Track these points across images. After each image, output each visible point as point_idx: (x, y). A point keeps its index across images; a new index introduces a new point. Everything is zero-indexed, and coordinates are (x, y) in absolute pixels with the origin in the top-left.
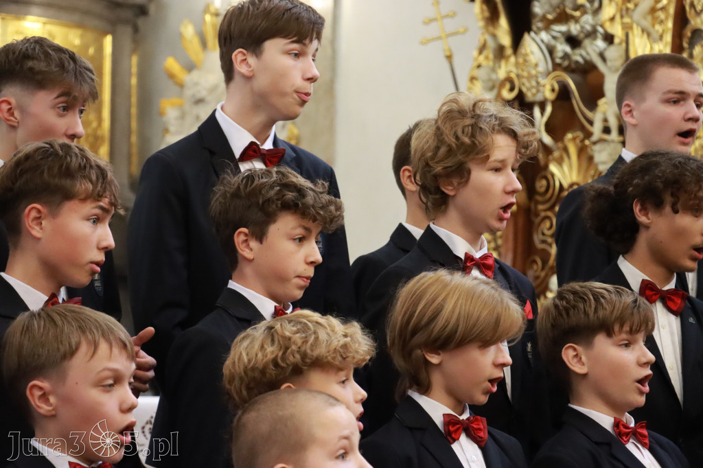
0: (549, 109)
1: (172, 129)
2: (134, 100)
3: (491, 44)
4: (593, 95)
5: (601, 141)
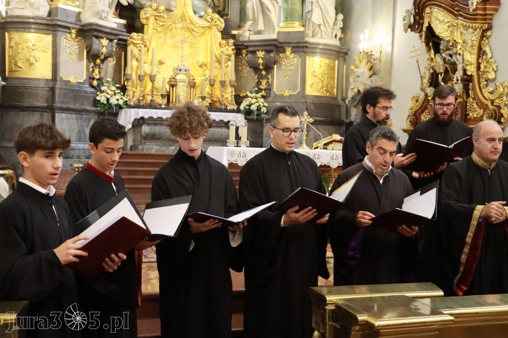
0: (443, 75)
1: (352, 84)
2: (344, 77)
3: (430, 58)
4: (455, 70)
5: (456, 83)
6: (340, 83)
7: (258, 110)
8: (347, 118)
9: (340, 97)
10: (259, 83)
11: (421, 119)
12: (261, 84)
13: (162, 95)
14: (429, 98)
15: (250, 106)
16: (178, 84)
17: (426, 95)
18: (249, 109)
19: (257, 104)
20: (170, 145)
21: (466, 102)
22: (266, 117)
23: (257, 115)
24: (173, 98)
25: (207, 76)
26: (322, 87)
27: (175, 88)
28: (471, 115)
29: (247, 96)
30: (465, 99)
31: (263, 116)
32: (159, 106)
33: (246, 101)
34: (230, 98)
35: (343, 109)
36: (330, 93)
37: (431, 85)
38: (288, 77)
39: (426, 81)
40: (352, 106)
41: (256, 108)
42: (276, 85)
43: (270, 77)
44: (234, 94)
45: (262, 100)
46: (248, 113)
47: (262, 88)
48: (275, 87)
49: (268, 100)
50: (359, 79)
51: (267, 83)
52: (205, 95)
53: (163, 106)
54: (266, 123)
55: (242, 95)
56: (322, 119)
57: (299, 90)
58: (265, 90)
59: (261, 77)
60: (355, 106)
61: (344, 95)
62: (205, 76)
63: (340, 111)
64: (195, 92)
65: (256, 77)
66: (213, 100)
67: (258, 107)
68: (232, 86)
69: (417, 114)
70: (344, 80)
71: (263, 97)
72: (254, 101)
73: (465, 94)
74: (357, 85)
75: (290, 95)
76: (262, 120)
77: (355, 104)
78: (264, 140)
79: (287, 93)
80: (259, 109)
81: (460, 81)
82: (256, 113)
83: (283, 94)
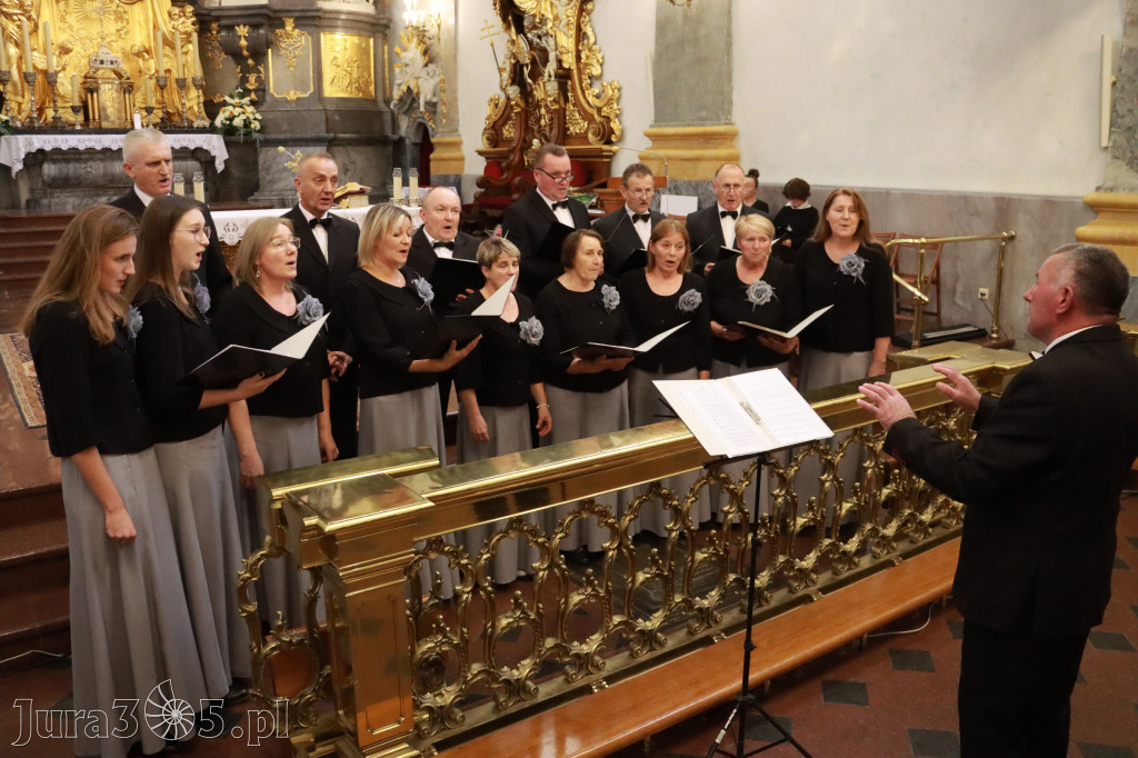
0: (529, 67)
1: (398, 78)
2: (386, 65)
4: (545, 61)
5: (549, 80)
6: (379, 75)
7: (246, 125)
8: (394, 132)
9: (380, 98)
10: (244, 80)
11: (502, 134)
12: (247, 81)
13: (73, 108)
14: (513, 103)
15: (231, 119)
16: (102, 87)
17: (508, 99)
18: (231, 125)
19: (243, 117)
20: (98, 195)
21: (565, 110)
22: (261, 138)
23: (245, 135)
24: (94, 113)
25: (153, 71)
26: (350, 84)
27: (95, 95)
28: (574, 129)
29: (225, 104)
30: (562, 104)
31: (255, 135)
32: (70, 128)
33: (224, 112)
34: (196, 108)
35: (388, 118)
36: (364, 92)
37: (513, 83)
38: (292, 69)
39: (506, 75)
40: (400, 113)
41: (243, 122)
42: (274, 82)
43: (262, 69)
44: (202, 99)
45: (251, 109)
46: (229, 131)
47: (251, 88)
48: (271, 86)
49: (262, 108)
50: (408, 69)
51: (258, 79)
52: (152, 103)
53: (78, 127)
54: (261, 147)
55: (216, 101)
56: (354, 136)
57: (312, 90)
58: (254, 90)
59: (246, 70)
60: (405, 113)
61: (388, 94)
62: (149, 70)
63: (382, 122)
64: (134, 100)
65: (239, 70)
66: (168, 113)
67: (245, 121)
68: (198, 87)
69: (497, 125)
70: (387, 69)
71: (253, 103)
73: (562, 98)
74: (406, 78)
75: (298, 99)
76: (254, 142)
77: (404, 110)
78: (260, 175)
79: (292, 96)
80: (247, 123)
81: (553, 79)
82: (242, 132)
83: (285, 98)
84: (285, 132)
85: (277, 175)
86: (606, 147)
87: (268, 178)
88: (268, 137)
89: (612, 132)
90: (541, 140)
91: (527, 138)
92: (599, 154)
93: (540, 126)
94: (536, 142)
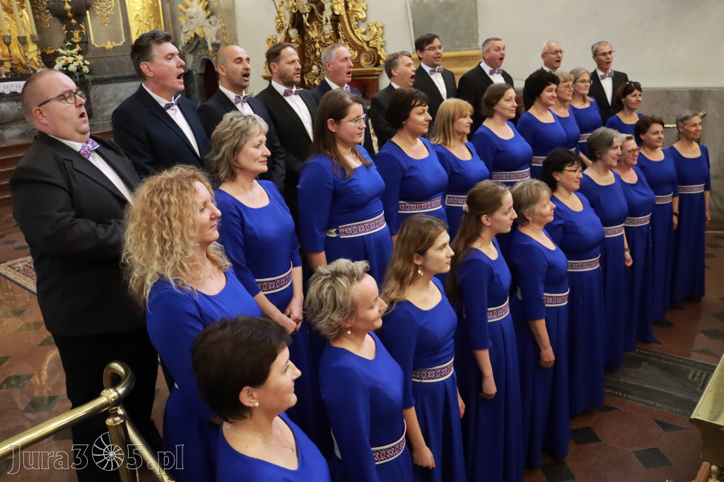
0: (308, 15)
2: (170, 18)
4: (322, 10)
7: (78, 70)
10: (70, 35)
12: (73, 36)
15: (67, 65)
19: (76, 64)
22: (92, 78)
23: (79, 77)
29: (57, 55)
31: (87, 77)
33: (60, 61)
34: (36, 60)
38: (106, 25)
40: (186, 52)
41: (76, 68)
42: (94, 36)
43: (83, 27)
44: (40, 52)
45: (80, 57)
47: (76, 41)
48: (92, 39)
49: (88, 56)
50: (192, 20)
51: (81, 34)
54: (92, 85)
55: (49, 52)
57: (124, 40)
58: (79, 43)
59: (71, 28)
60: (190, 53)
65: (65, 28)
66: (14, 64)
67: (77, 66)
70: (170, 21)
71: (79, 53)
72: (70, 59)
74: (192, 27)
75: (114, 47)
76: (87, 82)
77: (190, 50)
78: (93, 107)
79: (109, 45)
80: (80, 69)
81: (329, 22)
82: (77, 74)
83: (104, 48)
84: (108, 73)
85: (105, 105)
86: (377, 69)
87: (99, 108)
88: (97, 77)
89: (379, 57)
90: (319, 67)
91: (305, 65)
92: (372, 74)
93: (316, 56)
94: (315, 68)
